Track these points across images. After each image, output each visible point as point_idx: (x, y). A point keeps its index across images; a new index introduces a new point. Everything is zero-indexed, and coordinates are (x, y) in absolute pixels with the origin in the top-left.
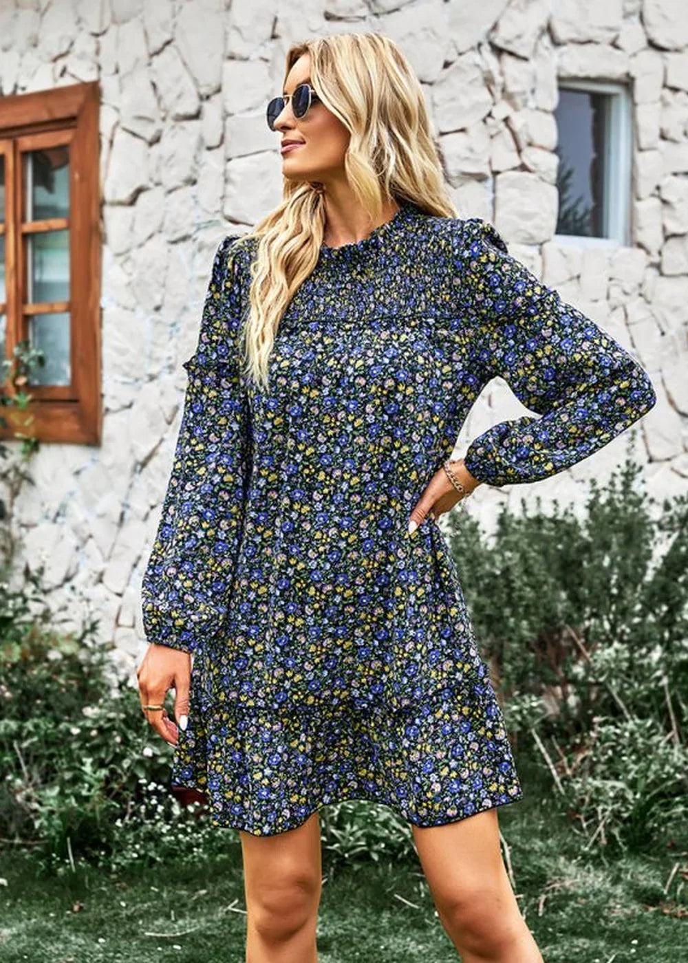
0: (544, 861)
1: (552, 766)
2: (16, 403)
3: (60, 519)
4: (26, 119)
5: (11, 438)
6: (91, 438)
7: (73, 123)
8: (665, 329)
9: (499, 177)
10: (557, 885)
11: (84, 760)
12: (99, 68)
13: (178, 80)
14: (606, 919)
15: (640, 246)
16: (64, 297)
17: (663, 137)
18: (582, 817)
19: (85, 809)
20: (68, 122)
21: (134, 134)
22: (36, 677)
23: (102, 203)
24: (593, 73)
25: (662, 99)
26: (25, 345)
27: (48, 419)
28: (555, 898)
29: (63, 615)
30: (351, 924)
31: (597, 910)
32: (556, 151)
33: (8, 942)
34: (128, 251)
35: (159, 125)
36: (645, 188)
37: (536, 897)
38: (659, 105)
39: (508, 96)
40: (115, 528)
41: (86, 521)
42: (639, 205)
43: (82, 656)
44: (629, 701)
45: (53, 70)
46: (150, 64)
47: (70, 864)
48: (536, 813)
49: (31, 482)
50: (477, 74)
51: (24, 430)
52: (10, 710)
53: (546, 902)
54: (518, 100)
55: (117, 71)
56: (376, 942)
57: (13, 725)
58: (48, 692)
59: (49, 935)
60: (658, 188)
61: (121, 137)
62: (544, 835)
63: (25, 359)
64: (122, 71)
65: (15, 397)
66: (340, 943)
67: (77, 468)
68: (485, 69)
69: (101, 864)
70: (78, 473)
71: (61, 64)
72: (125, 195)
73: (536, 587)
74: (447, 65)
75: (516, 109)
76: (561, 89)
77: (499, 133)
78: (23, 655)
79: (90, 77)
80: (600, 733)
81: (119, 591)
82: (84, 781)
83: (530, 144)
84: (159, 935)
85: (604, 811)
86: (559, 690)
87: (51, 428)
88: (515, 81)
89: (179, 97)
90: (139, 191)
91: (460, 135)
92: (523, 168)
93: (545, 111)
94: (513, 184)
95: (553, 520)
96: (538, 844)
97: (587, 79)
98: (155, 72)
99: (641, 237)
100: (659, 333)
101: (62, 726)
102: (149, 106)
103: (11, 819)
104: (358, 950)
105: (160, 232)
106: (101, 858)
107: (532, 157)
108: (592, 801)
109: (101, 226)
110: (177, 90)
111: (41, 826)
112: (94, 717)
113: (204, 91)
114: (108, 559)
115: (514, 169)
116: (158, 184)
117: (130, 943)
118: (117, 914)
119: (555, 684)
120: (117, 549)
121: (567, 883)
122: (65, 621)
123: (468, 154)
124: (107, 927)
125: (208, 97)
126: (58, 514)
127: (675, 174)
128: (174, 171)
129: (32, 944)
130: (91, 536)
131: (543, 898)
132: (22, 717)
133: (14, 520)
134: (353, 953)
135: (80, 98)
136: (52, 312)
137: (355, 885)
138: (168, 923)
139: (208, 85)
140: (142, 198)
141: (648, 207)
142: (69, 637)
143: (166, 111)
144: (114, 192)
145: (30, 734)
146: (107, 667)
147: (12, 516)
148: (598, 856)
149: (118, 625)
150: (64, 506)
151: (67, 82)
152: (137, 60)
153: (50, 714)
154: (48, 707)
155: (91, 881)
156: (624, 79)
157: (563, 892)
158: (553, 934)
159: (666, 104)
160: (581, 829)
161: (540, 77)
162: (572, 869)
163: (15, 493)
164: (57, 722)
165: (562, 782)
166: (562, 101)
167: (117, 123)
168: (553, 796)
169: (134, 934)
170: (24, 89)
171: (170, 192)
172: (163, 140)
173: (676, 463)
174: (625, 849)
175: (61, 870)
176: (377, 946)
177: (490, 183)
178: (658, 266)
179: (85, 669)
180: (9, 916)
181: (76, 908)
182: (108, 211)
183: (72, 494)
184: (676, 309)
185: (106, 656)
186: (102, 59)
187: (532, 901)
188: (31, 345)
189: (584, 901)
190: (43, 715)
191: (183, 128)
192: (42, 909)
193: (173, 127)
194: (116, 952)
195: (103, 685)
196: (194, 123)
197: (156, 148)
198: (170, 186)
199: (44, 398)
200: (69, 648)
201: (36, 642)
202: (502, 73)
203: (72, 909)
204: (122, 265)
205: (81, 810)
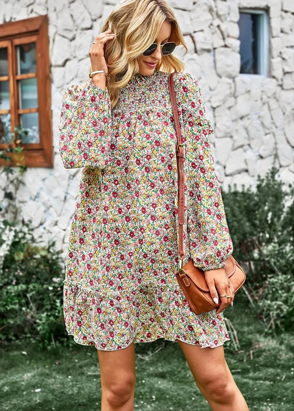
0: (250, 336)
1: (249, 296)
2: (16, 151)
3: (37, 199)
4: (16, 32)
5: (15, 166)
6: (50, 165)
7: (37, 33)
8: (285, 112)
9: (216, 50)
10: (257, 346)
11: (57, 301)
12: (48, 9)
13: (82, 13)
14: (280, 360)
15: (274, 77)
16: (35, 106)
17: (282, 32)
18: (263, 317)
19: (58, 321)
20: (35, 32)
21: (64, 37)
22: (32, 266)
23: (51, 66)
24: (253, 5)
25: (281, 16)
26: (19, 126)
27: (30, 157)
28: (257, 352)
29: (40, 240)
30: (174, 366)
31: (275, 356)
32: (239, 39)
33: (31, 379)
34: (63, 86)
35: (74, 32)
36: (275, 53)
37: (249, 351)
38: (280, 19)
39: (219, 16)
40: (62, 203)
41: (49, 200)
42: (273, 61)
43: (49, 256)
44: (278, 267)
45: (28, 11)
46: (69, 7)
47: (53, 345)
48: (243, 316)
49: (24, 184)
50: (206, 7)
51: (20, 162)
52: (22, 281)
53: (253, 353)
54: (223, 18)
55: (55, 10)
56: (185, 373)
57: (24, 287)
58: (37, 272)
59: (48, 375)
60: (281, 53)
61: (58, 38)
62: (248, 325)
63: (20, 132)
64: (58, 10)
65: (16, 149)
66: (170, 375)
67: (43, 177)
68: (209, 4)
69: (65, 344)
70: (44, 180)
71: (30, 8)
72: (61, 62)
73: (238, 221)
74: (194, 3)
75: (222, 21)
76: (241, 13)
77: (216, 32)
78: (24, 256)
79: (43, 13)
80: (270, 282)
81: (64, 228)
82: (56, 309)
83: (228, 36)
84: (94, 374)
85: (273, 314)
86: (247, 263)
87: (32, 161)
88: (222, 10)
89: (83, 20)
90: (67, 61)
91: (201, 33)
92: (226, 46)
93: (234, 22)
94: (222, 53)
95: (243, 193)
96: (246, 329)
97: (251, 8)
98: (72, 10)
99: (274, 73)
100: (282, 113)
101: (45, 286)
102: (70, 24)
103: (25, 326)
104: (178, 377)
105: (76, 77)
106: (65, 341)
107: (230, 41)
108: (268, 310)
109: (51, 76)
110: (82, 17)
111: (40, 329)
112: (59, 282)
113: (94, 17)
114: (59, 215)
115: (222, 47)
116: (75, 57)
117: (82, 378)
118: (74, 365)
119: (246, 261)
120: (64, 211)
121: (261, 345)
122: (41, 242)
123: (204, 41)
124: (71, 371)
125: (95, 20)
126: (36, 197)
127: (287, 47)
128: (82, 52)
129: (41, 379)
130: (51, 206)
131: (251, 352)
132: (27, 283)
133: (17, 200)
134: (176, 378)
135: (40, 22)
136: (30, 112)
137: (174, 350)
138: (96, 368)
139: (95, 15)
140: (68, 63)
141: (276, 61)
142: (43, 249)
143: (77, 26)
144: (56, 61)
145: (32, 290)
146: (60, 260)
147: (16, 198)
148: (272, 333)
149: (64, 242)
150: (38, 194)
151: (33, 15)
152: (64, 6)
153: (39, 281)
154: (38, 279)
155: (62, 352)
156: (266, 8)
157: (260, 349)
158: (258, 367)
159: (282, 18)
160: (263, 322)
161: (232, 8)
162: (262, 339)
163: (17, 189)
164: (42, 284)
165: (253, 302)
166: (241, 18)
167: (56, 33)
168: (249, 308)
169: (83, 374)
170: (15, 19)
171: (80, 60)
172: (77, 39)
173: (291, 167)
174: (283, 329)
175: (49, 348)
176: (186, 375)
177: (212, 53)
178: (281, 86)
179: (50, 262)
180: (29, 367)
181: (57, 363)
182: (53, 69)
183: (41, 188)
184: (289, 104)
185: (60, 256)
186: (49, 5)
187: (247, 353)
188: (22, 127)
189: (269, 353)
190: (36, 282)
191: (85, 33)
192: (43, 364)
193: (81, 33)
194: (77, 381)
195: (59, 268)
196: (90, 31)
197: (73, 42)
198: (80, 58)
199: (28, 149)
200: (44, 253)
201: (30, 251)
202: (216, 7)
203: (55, 364)
204: (60, 92)
205: (56, 321)
